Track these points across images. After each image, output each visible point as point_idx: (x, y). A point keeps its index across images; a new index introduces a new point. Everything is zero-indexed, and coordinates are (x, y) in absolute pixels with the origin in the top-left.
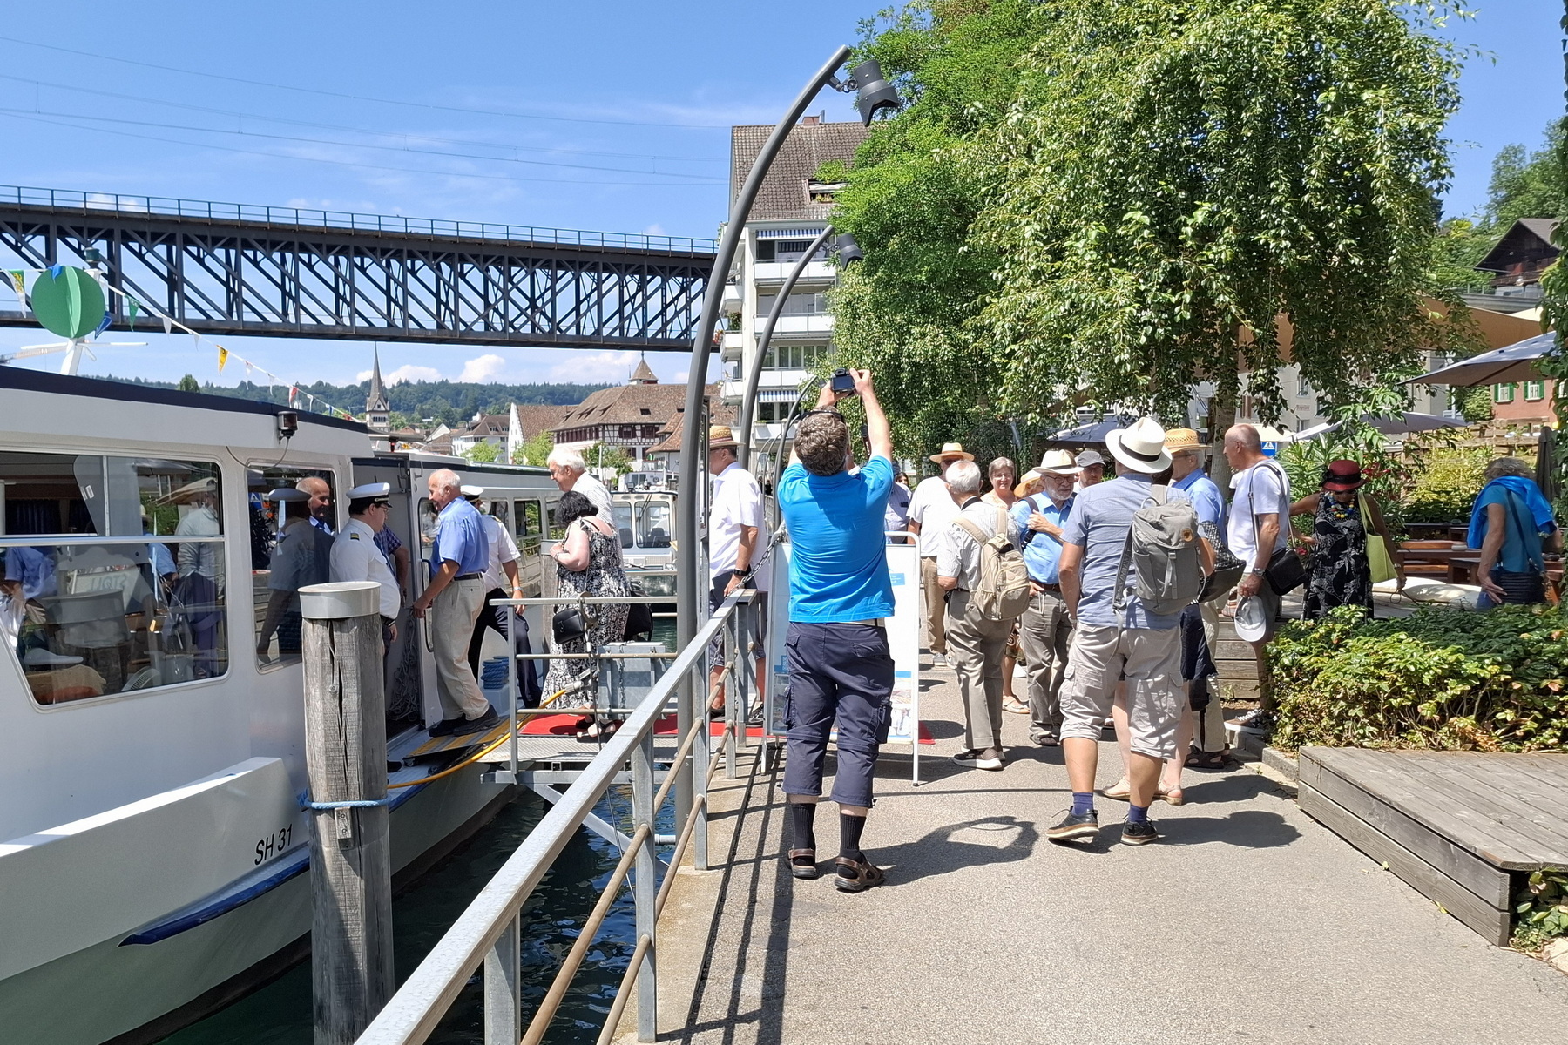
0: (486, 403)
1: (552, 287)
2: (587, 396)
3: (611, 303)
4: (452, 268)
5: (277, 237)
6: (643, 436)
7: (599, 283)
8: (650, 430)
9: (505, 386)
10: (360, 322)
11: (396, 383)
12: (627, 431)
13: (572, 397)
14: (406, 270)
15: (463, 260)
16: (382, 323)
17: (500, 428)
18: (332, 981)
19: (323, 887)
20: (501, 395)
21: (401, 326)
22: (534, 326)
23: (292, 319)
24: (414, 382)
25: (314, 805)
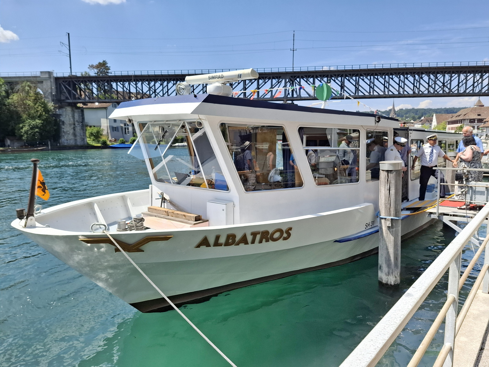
0: (425, 114)
1: (451, 79)
2: (459, 111)
3: (470, 83)
4: (419, 76)
5: (369, 72)
6: (478, 122)
7: (467, 77)
8: (480, 121)
9: (432, 109)
10: (390, 93)
11: (399, 109)
12: (472, 121)
13: (454, 111)
14: (405, 78)
15: (422, 73)
16: (397, 93)
17: (430, 121)
18: (384, 261)
19: (382, 237)
20: (431, 111)
21: (402, 93)
22: (444, 91)
23: (372, 94)
24: (404, 109)
25: (381, 217)
